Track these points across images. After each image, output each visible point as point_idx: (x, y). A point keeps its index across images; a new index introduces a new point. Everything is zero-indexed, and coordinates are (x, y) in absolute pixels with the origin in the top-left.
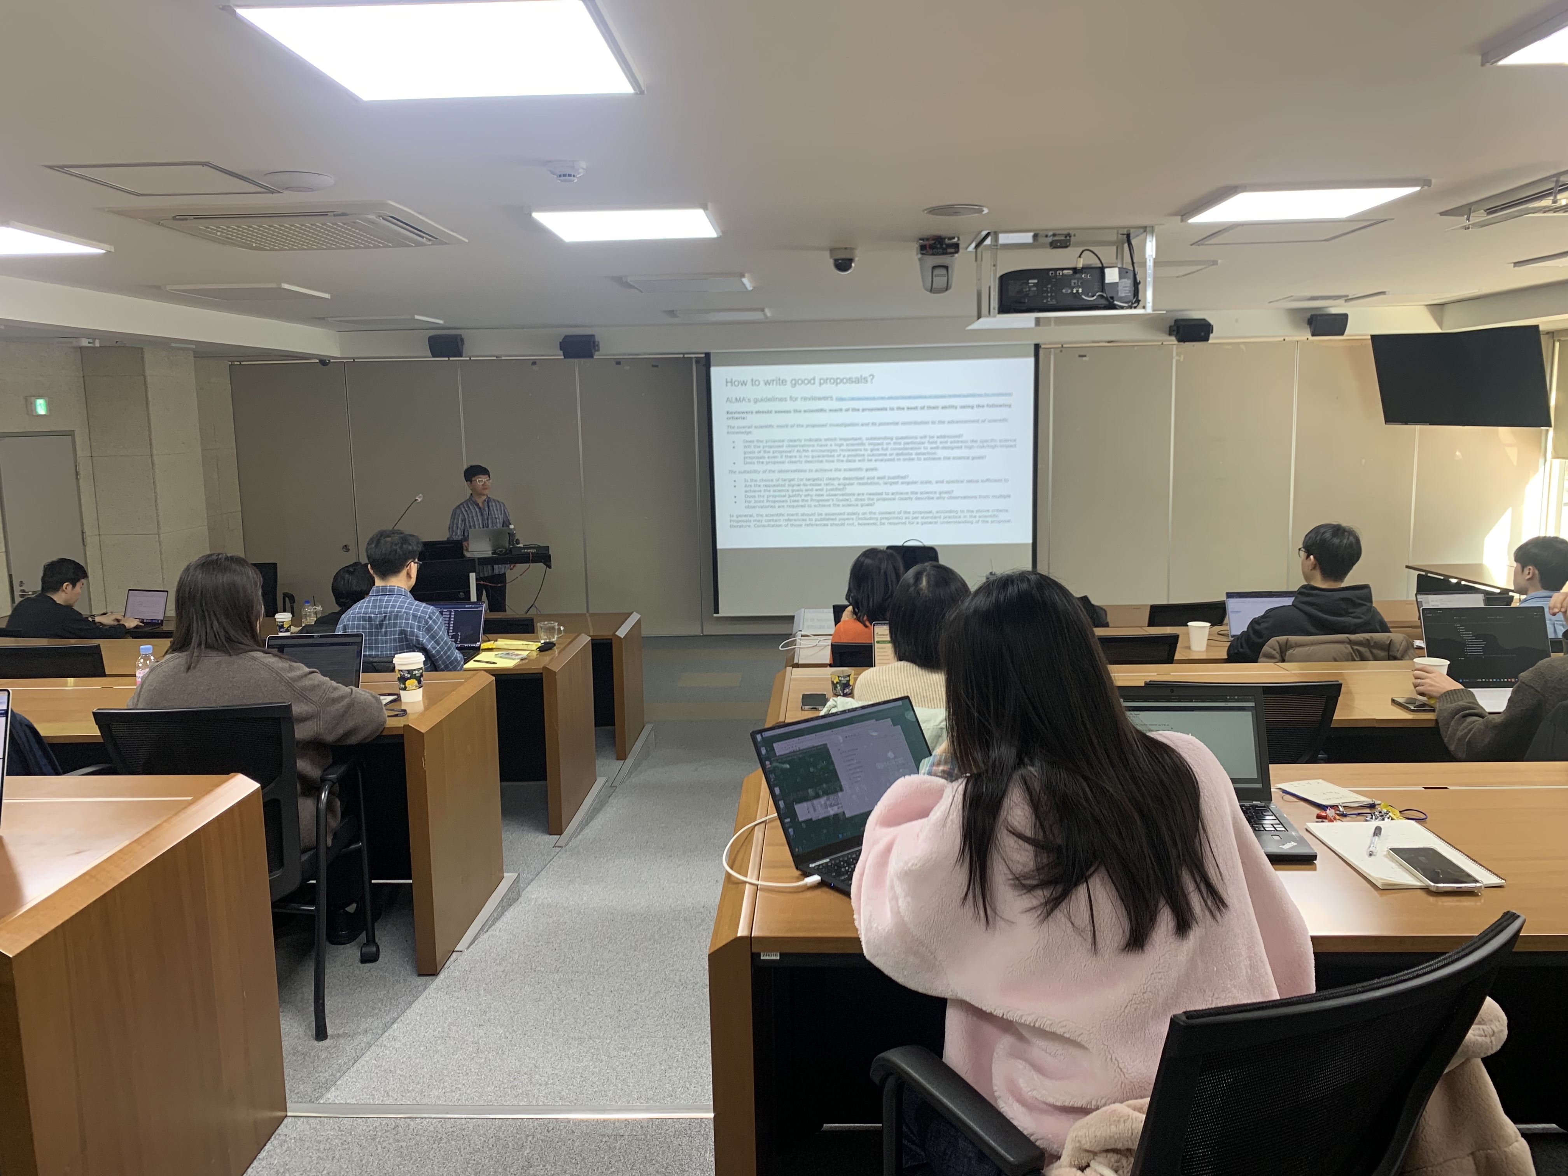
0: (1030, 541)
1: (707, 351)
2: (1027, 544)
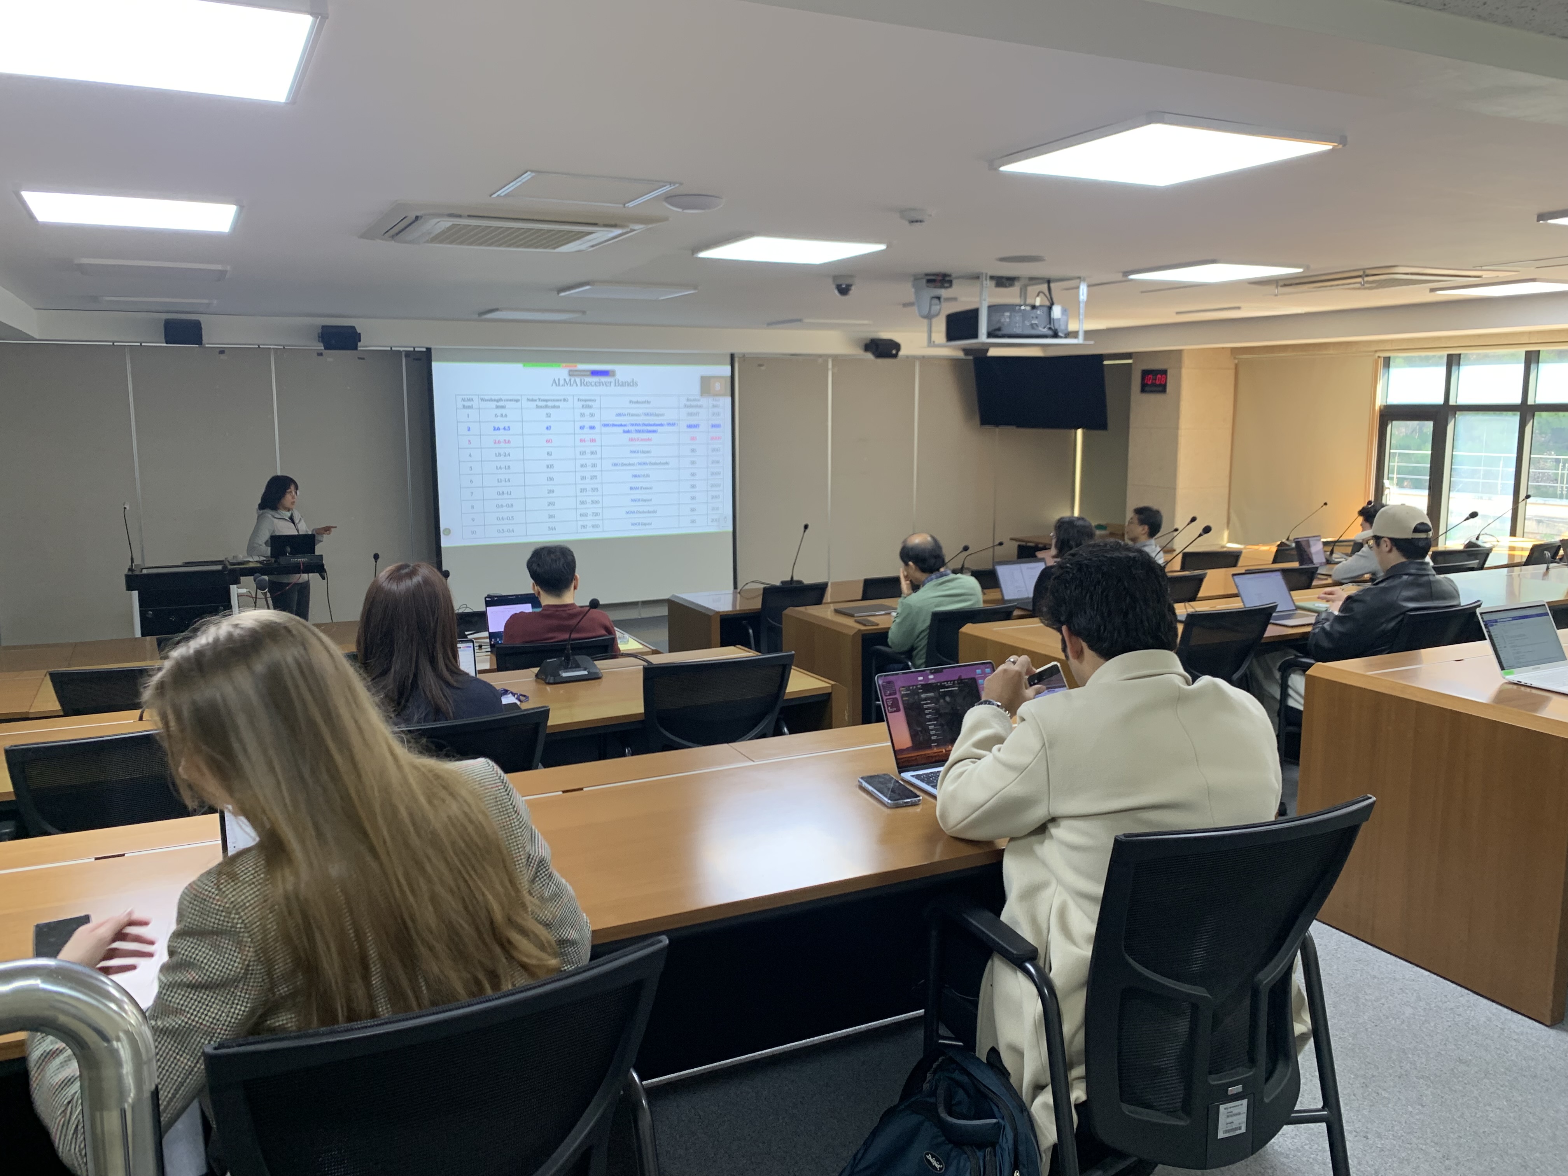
0: (731, 530)
1: (428, 346)
2: (726, 533)
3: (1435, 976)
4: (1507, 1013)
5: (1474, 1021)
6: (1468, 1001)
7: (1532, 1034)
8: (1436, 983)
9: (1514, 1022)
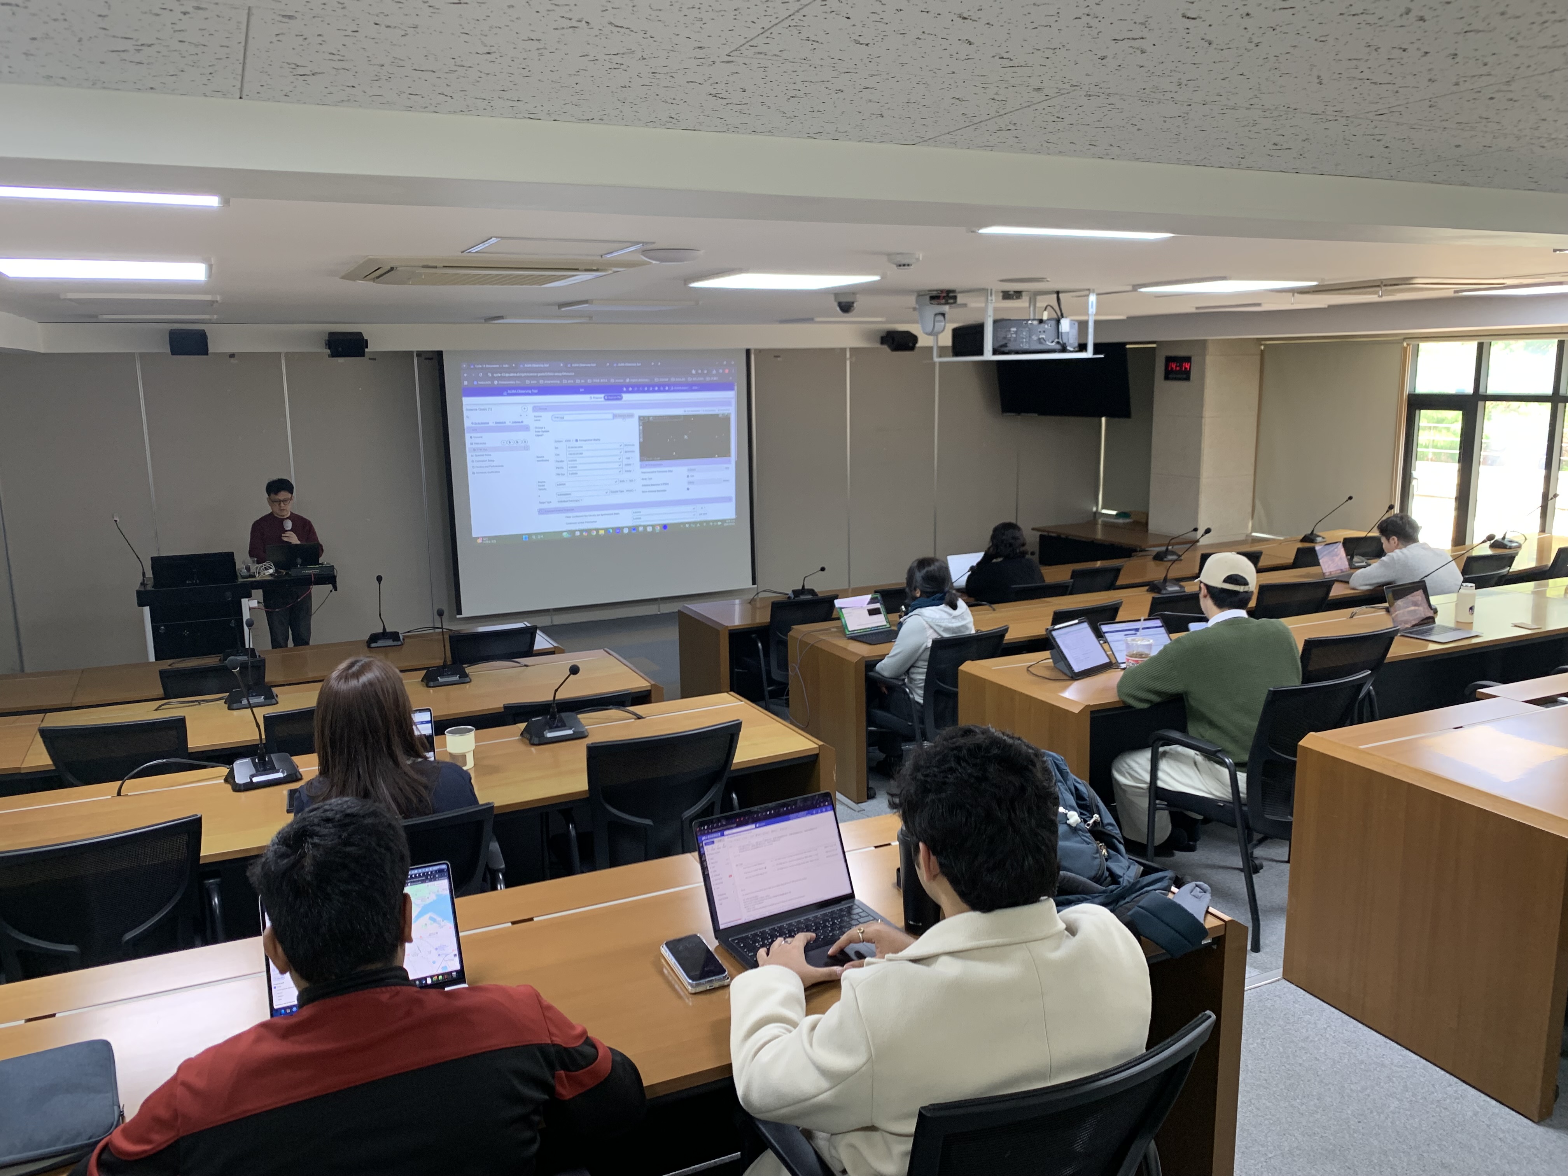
1: (439, 347)
3: (1424, 1061)
4: (1494, 1107)
5: (1461, 1116)
6: (1456, 1091)
7: (1518, 1131)
8: (1424, 1069)
9: (1502, 1117)
